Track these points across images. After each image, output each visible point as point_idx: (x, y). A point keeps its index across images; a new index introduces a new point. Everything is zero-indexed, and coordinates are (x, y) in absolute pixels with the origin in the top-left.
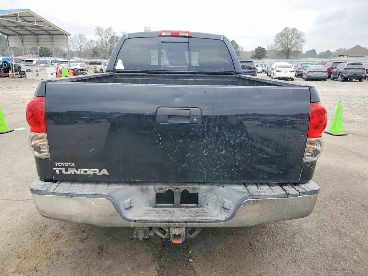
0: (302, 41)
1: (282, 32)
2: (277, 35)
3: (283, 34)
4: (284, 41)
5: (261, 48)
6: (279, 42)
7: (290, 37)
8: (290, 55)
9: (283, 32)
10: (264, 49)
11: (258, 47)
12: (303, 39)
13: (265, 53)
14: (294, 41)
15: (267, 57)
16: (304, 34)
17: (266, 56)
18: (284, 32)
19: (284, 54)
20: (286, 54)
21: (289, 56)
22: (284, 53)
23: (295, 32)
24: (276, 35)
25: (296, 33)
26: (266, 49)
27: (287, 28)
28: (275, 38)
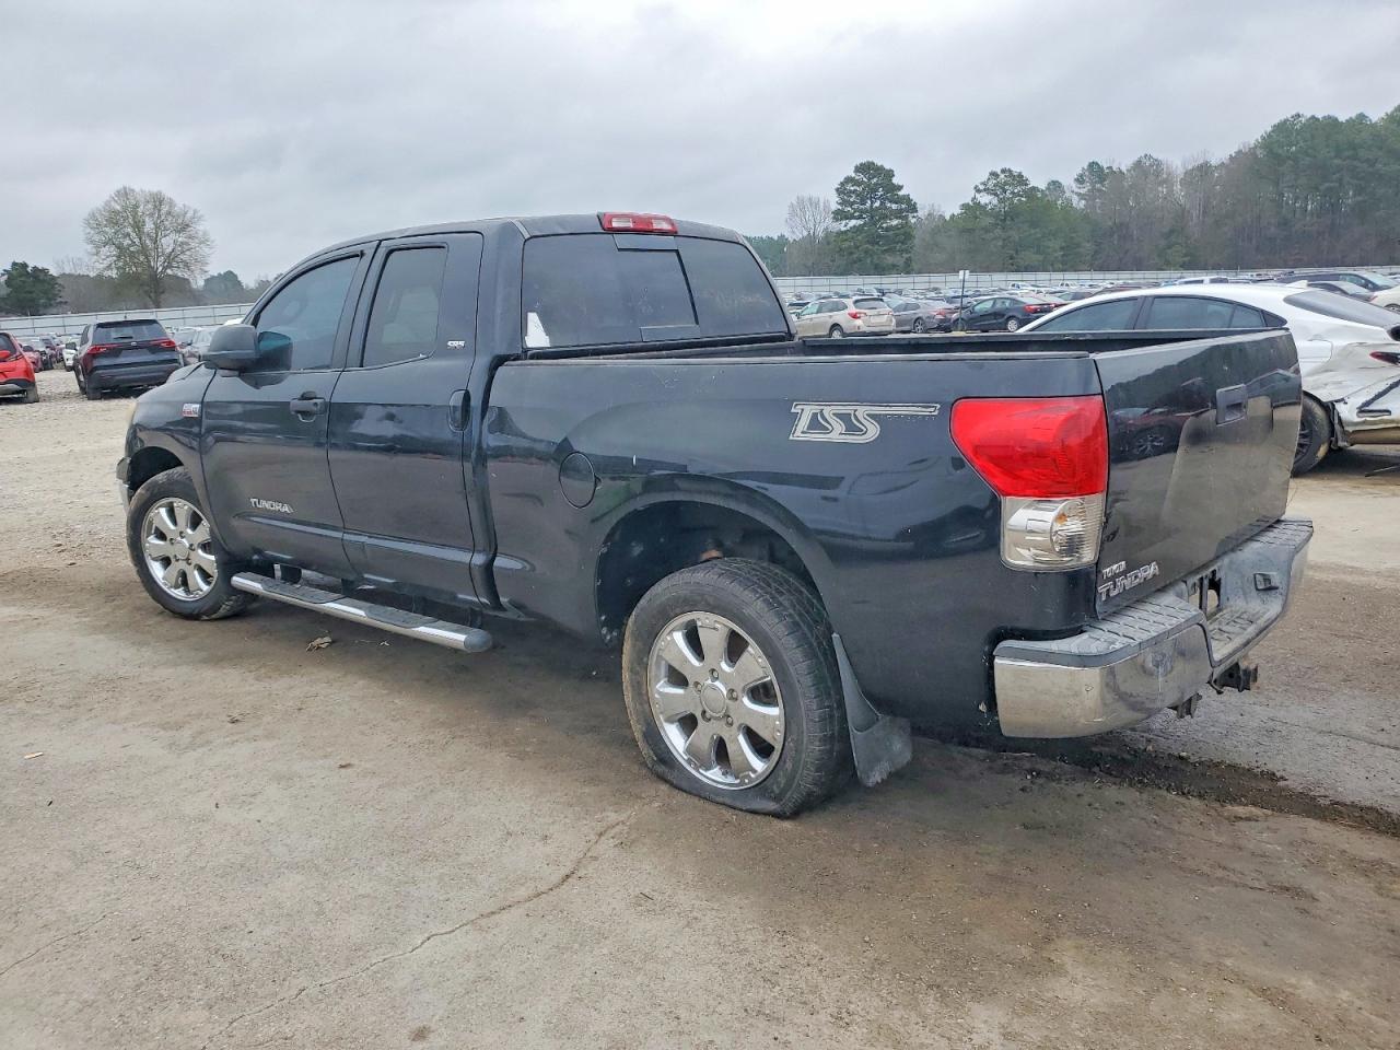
0: (200, 243)
1: (107, 203)
2: (93, 216)
3: (117, 213)
4: (127, 242)
5: (29, 269)
6: (105, 244)
7: (149, 226)
8: (163, 292)
9: (113, 203)
10: (44, 271)
11: (14, 264)
12: (201, 233)
13: (53, 288)
14: (167, 243)
15: (66, 302)
16: (202, 216)
17: (59, 300)
18: (118, 208)
19: (141, 291)
20: (147, 288)
21: (163, 296)
22: (142, 285)
23: (165, 209)
24: (86, 216)
25: (169, 213)
26: (53, 272)
27: (125, 188)
28: (88, 230)
